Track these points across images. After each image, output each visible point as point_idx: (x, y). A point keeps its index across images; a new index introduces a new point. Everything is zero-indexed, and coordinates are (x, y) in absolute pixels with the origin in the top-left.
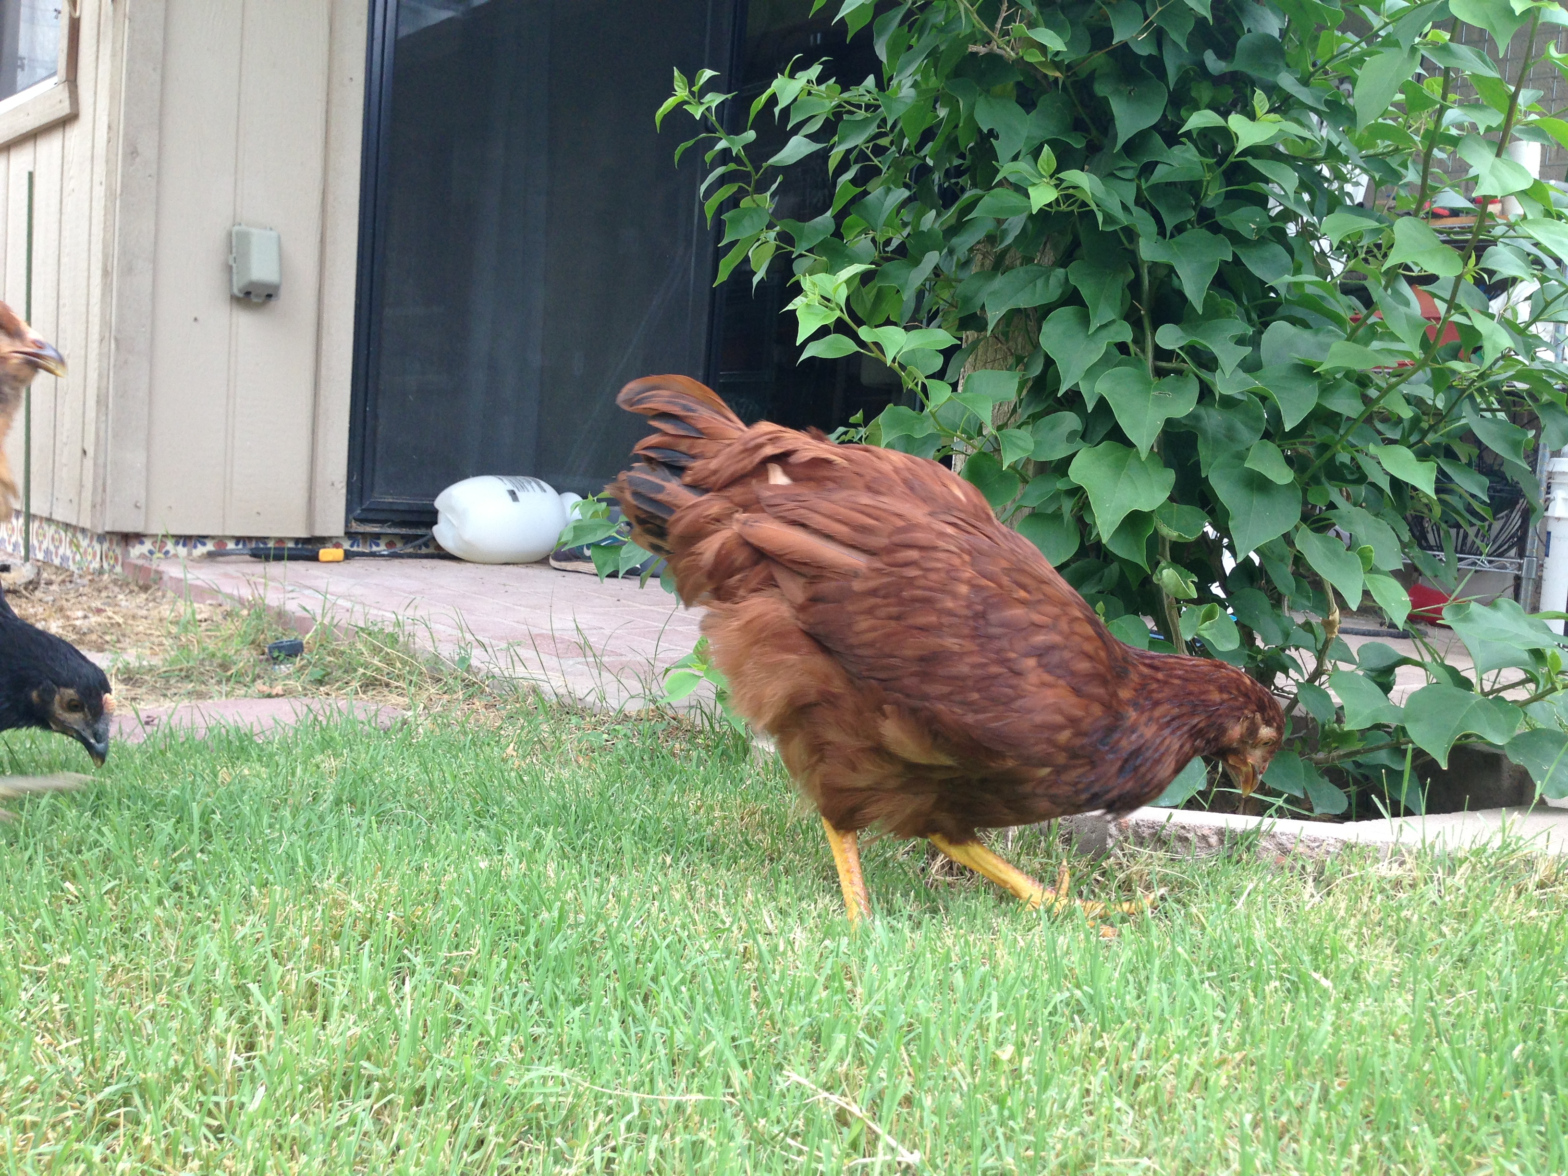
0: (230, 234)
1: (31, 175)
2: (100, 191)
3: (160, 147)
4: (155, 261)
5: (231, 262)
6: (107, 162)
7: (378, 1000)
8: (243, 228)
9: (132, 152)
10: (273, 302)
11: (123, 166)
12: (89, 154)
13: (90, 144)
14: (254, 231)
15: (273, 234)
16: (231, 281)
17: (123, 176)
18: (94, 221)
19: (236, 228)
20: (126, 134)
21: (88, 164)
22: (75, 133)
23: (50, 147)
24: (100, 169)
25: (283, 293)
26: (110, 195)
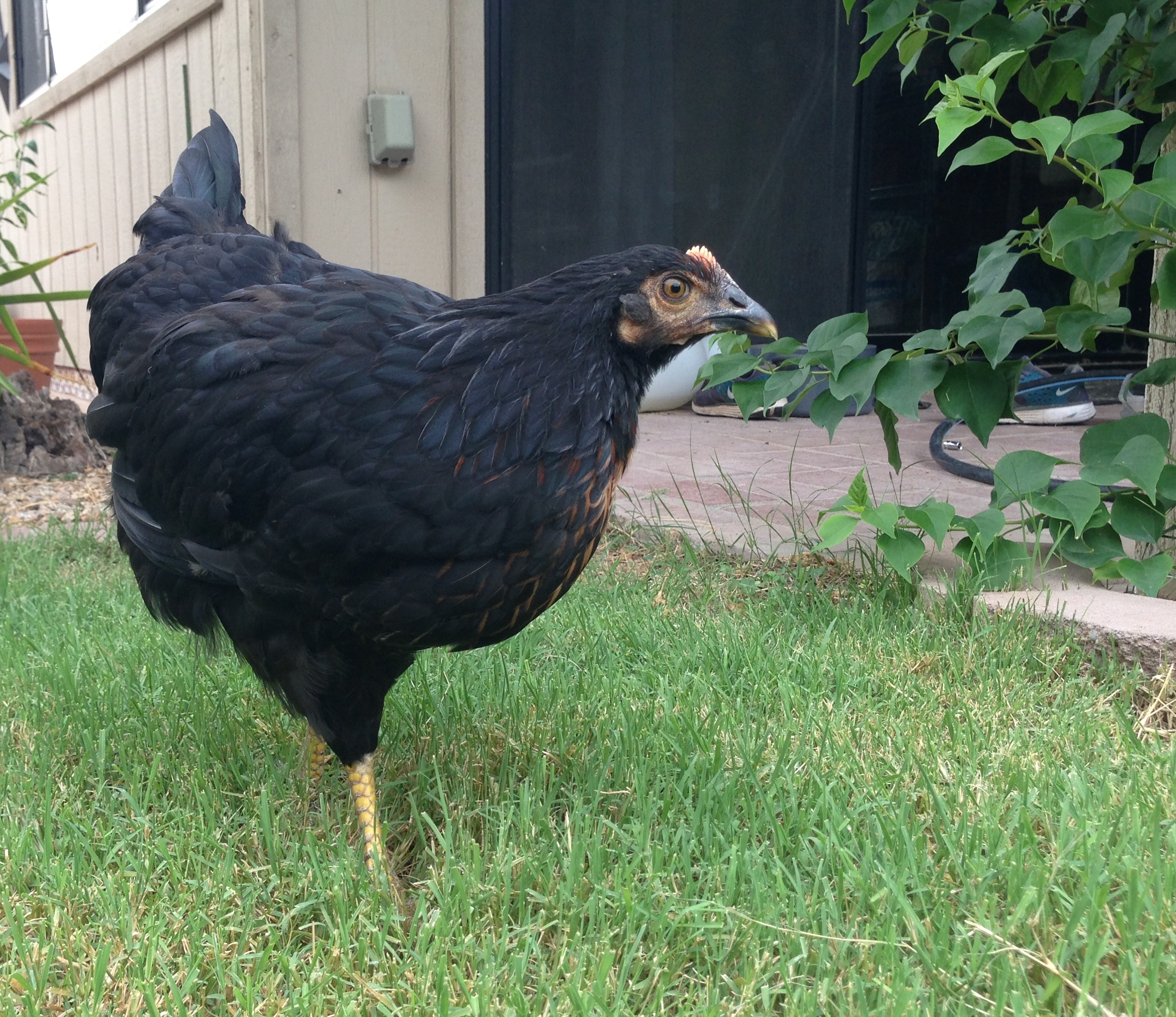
0: (366, 104)
1: (185, 68)
2: (247, 76)
3: (298, 25)
4: (300, 138)
5: (368, 131)
6: (251, 46)
7: (540, 833)
8: (378, 96)
9: (273, 34)
10: (408, 167)
11: (266, 49)
12: (235, 41)
13: (235, 31)
14: (388, 97)
15: (405, 98)
16: (369, 150)
17: (266, 58)
18: (244, 106)
19: (372, 96)
20: (266, 18)
21: (235, 50)
22: (222, 22)
23: (199, 39)
24: (246, 56)
25: (417, 154)
26: (257, 80)
